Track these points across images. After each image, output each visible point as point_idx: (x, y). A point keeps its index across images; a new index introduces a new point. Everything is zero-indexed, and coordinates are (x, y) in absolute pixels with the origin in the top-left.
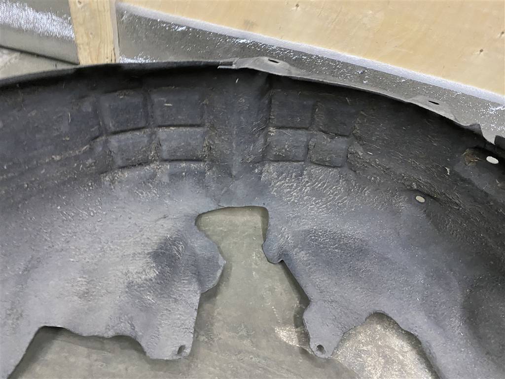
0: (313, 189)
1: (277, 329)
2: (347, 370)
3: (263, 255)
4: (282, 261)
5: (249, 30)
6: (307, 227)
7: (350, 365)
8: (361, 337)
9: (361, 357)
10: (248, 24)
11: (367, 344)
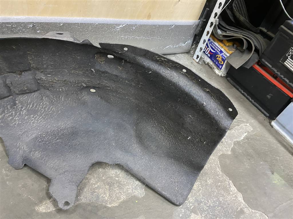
0: (28, 110)
1: (37, 208)
2: (89, 205)
3: (11, 168)
4: (25, 165)
6: (34, 136)
7: (90, 201)
8: (93, 181)
9: (95, 192)
11: (97, 182)
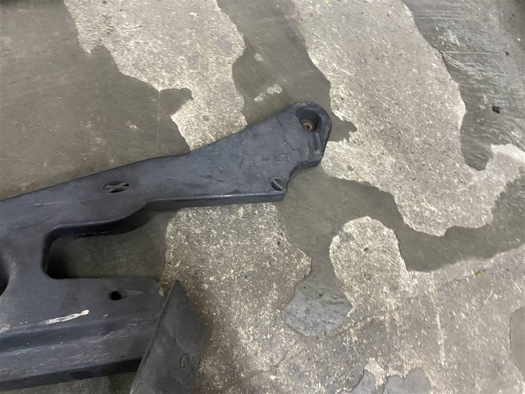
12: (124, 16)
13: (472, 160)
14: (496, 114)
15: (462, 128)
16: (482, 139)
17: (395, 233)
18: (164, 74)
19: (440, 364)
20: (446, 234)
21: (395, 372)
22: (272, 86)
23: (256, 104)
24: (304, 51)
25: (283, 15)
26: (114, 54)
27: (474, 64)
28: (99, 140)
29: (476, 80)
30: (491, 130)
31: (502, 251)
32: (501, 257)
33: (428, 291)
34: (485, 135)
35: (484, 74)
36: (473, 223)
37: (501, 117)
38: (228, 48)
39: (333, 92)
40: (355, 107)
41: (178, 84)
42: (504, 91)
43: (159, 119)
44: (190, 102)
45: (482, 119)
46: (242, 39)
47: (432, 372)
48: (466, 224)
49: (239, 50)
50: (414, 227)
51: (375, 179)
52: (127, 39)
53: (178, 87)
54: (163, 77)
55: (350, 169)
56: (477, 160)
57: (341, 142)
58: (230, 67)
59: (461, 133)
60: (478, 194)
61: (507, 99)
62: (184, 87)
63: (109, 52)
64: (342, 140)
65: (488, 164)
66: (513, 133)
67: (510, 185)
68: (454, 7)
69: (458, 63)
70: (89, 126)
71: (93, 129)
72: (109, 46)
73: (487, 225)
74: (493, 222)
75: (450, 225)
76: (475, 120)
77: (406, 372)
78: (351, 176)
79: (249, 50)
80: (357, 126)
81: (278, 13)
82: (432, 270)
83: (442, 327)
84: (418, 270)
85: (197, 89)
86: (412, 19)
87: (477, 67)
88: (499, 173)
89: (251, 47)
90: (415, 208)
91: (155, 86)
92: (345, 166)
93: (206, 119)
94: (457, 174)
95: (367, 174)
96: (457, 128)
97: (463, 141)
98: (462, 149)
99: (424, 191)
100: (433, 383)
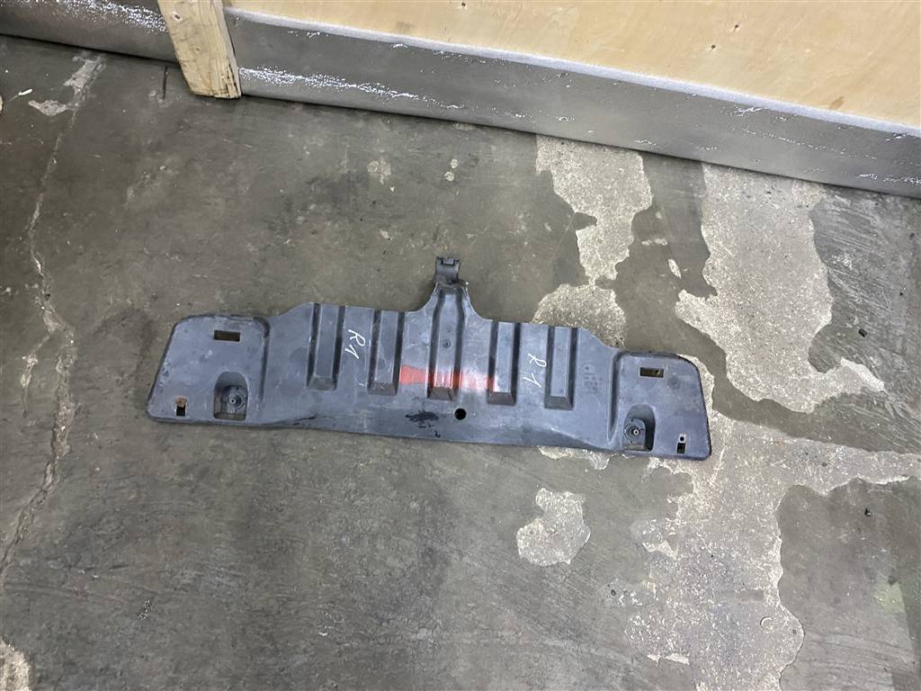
5: (404, 32)
10: (403, 27)
12: (572, 156)
13: (815, 360)
14: (862, 337)
15: (819, 333)
16: (835, 349)
17: (715, 379)
18: (583, 202)
19: (708, 483)
20: (761, 401)
21: (668, 467)
22: (661, 238)
23: (642, 245)
24: (699, 224)
25: (693, 192)
26: (555, 178)
27: (859, 289)
28: (523, 228)
29: (854, 303)
30: (849, 346)
31: (808, 438)
32: (806, 442)
33: (723, 432)
34: (840, 347)
35: (866, 301)
36: (791, 405)
37: (864, 341)
38: (638, 201)
39: (709, 261)
40: (723, 278)
41: (590, 212)
42: (881, 322)
43: (567, 229)
44: (593, 226)
45: (844, 335)
46: (651, 198)
47: (698, 483)
48: (784, 404)
49: (645, 205)
50: (734, 383)
51: (716, 335)
52: (567, 172)
53: (590, 215)
54: (582, 204)
55: (698, 319)
56: (821, 362)
57: (699, 298)
58: (634, 214)
59: (816, 336)
60: (808, 388)
61: (881, 330)
62: (594, 215)
63: (552, 176)
64: (702, 297)
65: (831, 370)
66: (871, 358)
67: (844, 395)
68: (862, 238)
69: (842, 283)
70: (521, 217)
71: (522, 219)
72: (554, 172)
73: (805, 413)
74: (812, 414)
75: (768, 397)
76: (836, 332)
77: (677, 472)
78: (696, 325)
79: (654, 208)
80: (719, 292)
81: (689, 190)
82: (735, 419)
83: (723, 460)
84: (721, 412)
85: (602, 220)
86: (812, 233)
87: (861, 293)
88: (838, 382)
89: (656, 206)
90: (742, 371)
91: (574, 208)
92: (695, 316)
93: (600, 241)
94: (795, 365)
95: (711, 330)
96: (813, 331)
97: (814, 342)
98: (810, 349)
99: (756, 363)
100: (695, 491)
